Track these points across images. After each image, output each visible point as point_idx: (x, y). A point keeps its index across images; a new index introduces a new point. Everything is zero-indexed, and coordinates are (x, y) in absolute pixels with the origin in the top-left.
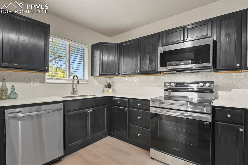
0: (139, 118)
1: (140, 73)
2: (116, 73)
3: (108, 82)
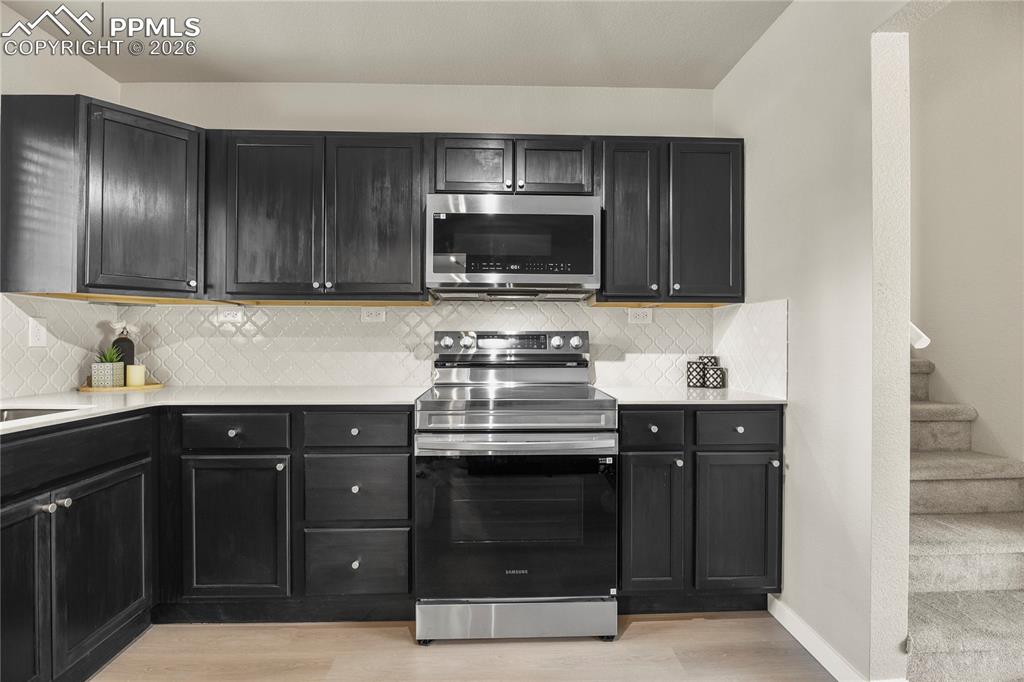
0: (355, 489)
1: (333, 290)
2: (193, 283)
3: (118, 327)
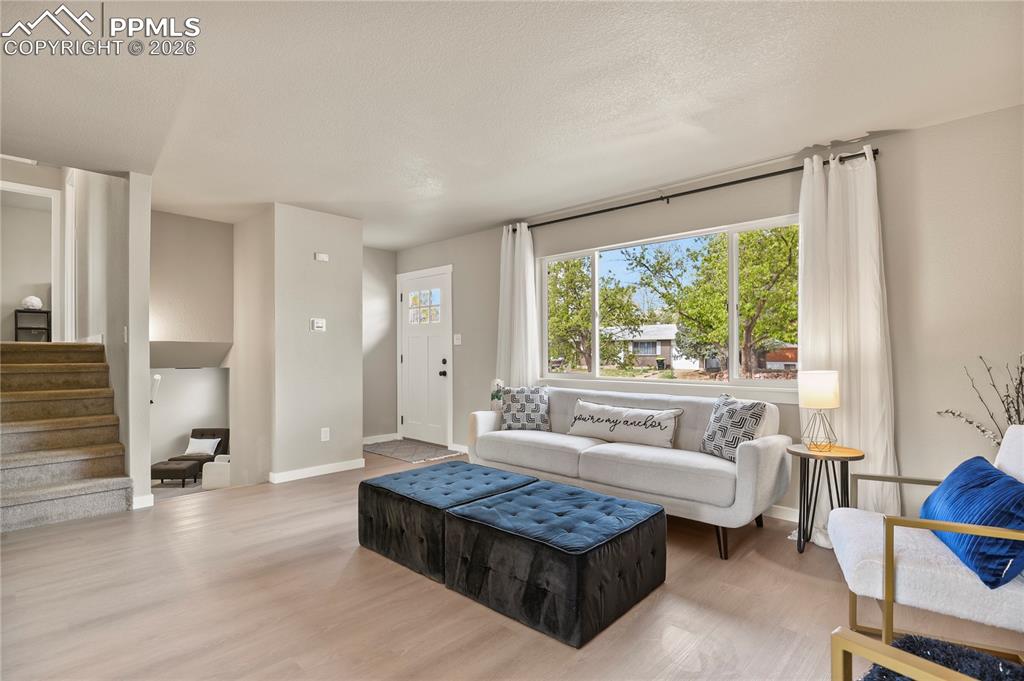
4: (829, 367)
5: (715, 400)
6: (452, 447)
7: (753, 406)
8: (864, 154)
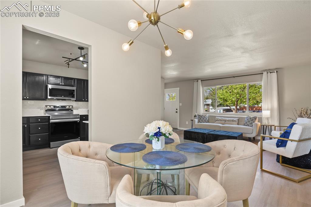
4: (268, 110)
5: (246, 116)
6: (179, 128)
7: (255, 117)
8: (275, 72)
